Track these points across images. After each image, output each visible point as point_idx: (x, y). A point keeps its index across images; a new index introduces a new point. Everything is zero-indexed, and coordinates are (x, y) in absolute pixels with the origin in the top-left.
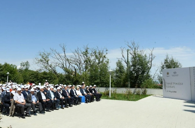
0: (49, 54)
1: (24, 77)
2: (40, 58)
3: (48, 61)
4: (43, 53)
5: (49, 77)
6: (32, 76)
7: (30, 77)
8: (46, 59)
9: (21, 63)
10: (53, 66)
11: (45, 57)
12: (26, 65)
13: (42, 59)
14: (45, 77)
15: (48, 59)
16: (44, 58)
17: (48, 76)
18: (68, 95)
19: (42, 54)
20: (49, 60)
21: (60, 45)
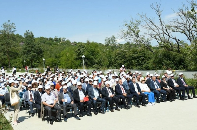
0: (138, 22)
1: (109, 59)
2: (126, 29)
3: (137, 33)
4: (130, 22)
5: (140, 57)
6: (119, 56)
7: (117, 57)
8: (135, 29)
9: (105, 39)
10: (146, 40)
11: (133, 28)
12: (112, 41)
13: (129, 31)
14: (135, 57)
15: (138, 29)
16: (132, 30)
17: (139, 54)
18: (123, 92)
19: (128, 23)
20: (139, 31)
21: (152, 6)
